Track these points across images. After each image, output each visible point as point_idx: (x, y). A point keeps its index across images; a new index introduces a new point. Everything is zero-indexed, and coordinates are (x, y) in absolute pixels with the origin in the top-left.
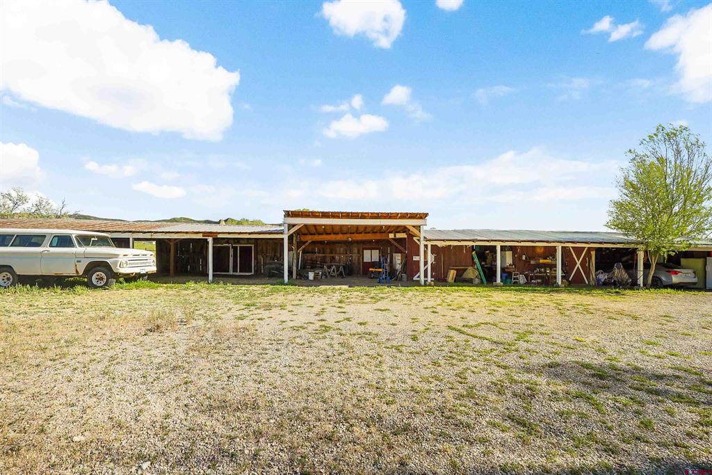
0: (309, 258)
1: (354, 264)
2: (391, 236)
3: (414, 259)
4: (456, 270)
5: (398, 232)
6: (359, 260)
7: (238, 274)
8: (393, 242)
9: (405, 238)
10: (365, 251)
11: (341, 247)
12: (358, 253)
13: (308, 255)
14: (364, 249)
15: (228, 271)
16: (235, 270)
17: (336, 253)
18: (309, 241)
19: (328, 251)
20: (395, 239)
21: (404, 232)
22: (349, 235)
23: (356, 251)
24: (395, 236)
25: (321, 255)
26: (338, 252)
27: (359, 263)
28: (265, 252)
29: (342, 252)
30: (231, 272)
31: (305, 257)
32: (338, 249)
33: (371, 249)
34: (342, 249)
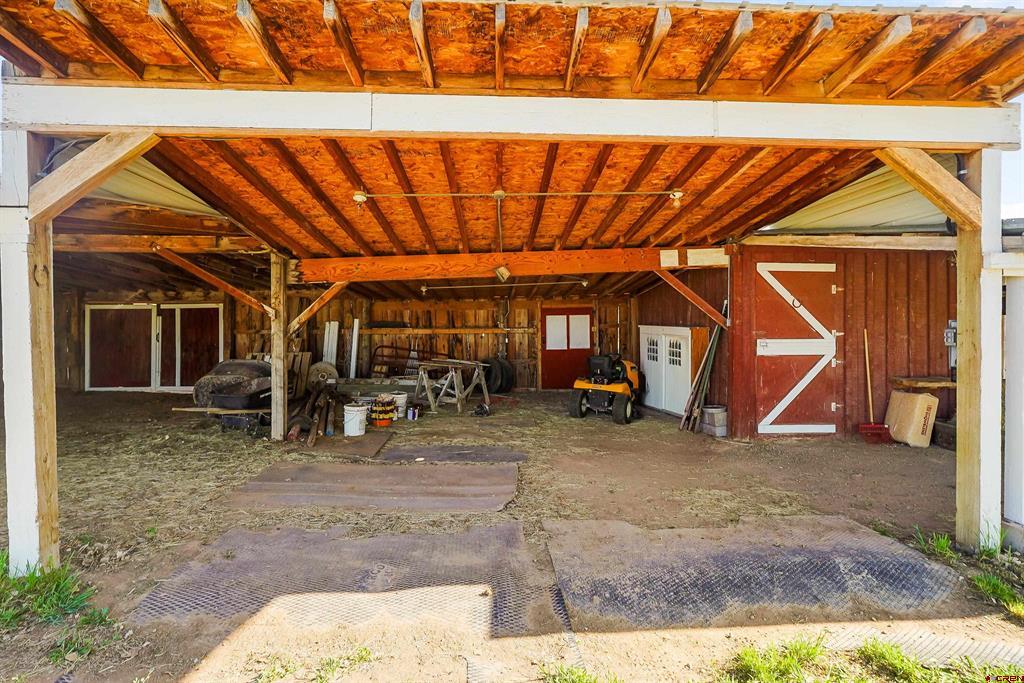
0: (386, 341)
1: (517, 356)
2: (669, 259)
3: (761, 351)
4: (933, 392)
5: (700, 244)
6: (531, 344)
7: (178, 389)
8: (673, 282)
9: (721, 270)
10: (548, 317)
11: (481, 307)
12: (531, 324)
13: (383, 331)
14: (546, 312)
15: (148, 384)
16: (167, 378)
17: (465, 326)
18: (339, 284)
19: (442, 319)
20: (683, 274)
21: (718, 244)
22: (499, 257)
23: (522, 317)
24: (683, 258)
25: (421, 332)
26: (471, 322)
27: (532, 355)
28: (258, 324)
29: (481, 323)
30: (156, 386)
31: (376, 338)
32: (470, 313)
33: (568, 312)
34: (482, 313)
